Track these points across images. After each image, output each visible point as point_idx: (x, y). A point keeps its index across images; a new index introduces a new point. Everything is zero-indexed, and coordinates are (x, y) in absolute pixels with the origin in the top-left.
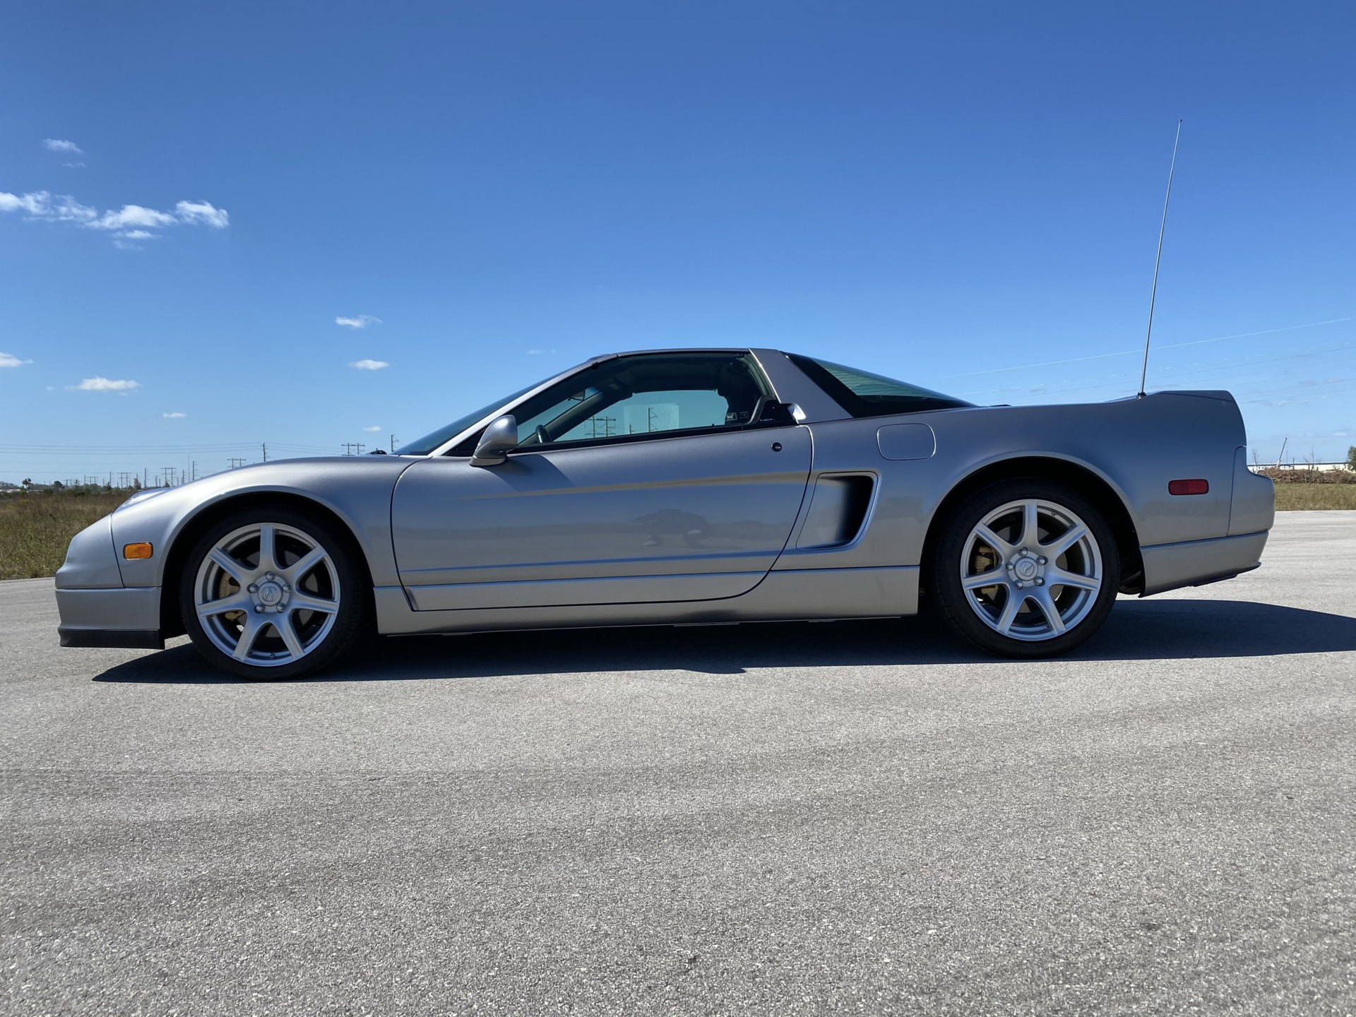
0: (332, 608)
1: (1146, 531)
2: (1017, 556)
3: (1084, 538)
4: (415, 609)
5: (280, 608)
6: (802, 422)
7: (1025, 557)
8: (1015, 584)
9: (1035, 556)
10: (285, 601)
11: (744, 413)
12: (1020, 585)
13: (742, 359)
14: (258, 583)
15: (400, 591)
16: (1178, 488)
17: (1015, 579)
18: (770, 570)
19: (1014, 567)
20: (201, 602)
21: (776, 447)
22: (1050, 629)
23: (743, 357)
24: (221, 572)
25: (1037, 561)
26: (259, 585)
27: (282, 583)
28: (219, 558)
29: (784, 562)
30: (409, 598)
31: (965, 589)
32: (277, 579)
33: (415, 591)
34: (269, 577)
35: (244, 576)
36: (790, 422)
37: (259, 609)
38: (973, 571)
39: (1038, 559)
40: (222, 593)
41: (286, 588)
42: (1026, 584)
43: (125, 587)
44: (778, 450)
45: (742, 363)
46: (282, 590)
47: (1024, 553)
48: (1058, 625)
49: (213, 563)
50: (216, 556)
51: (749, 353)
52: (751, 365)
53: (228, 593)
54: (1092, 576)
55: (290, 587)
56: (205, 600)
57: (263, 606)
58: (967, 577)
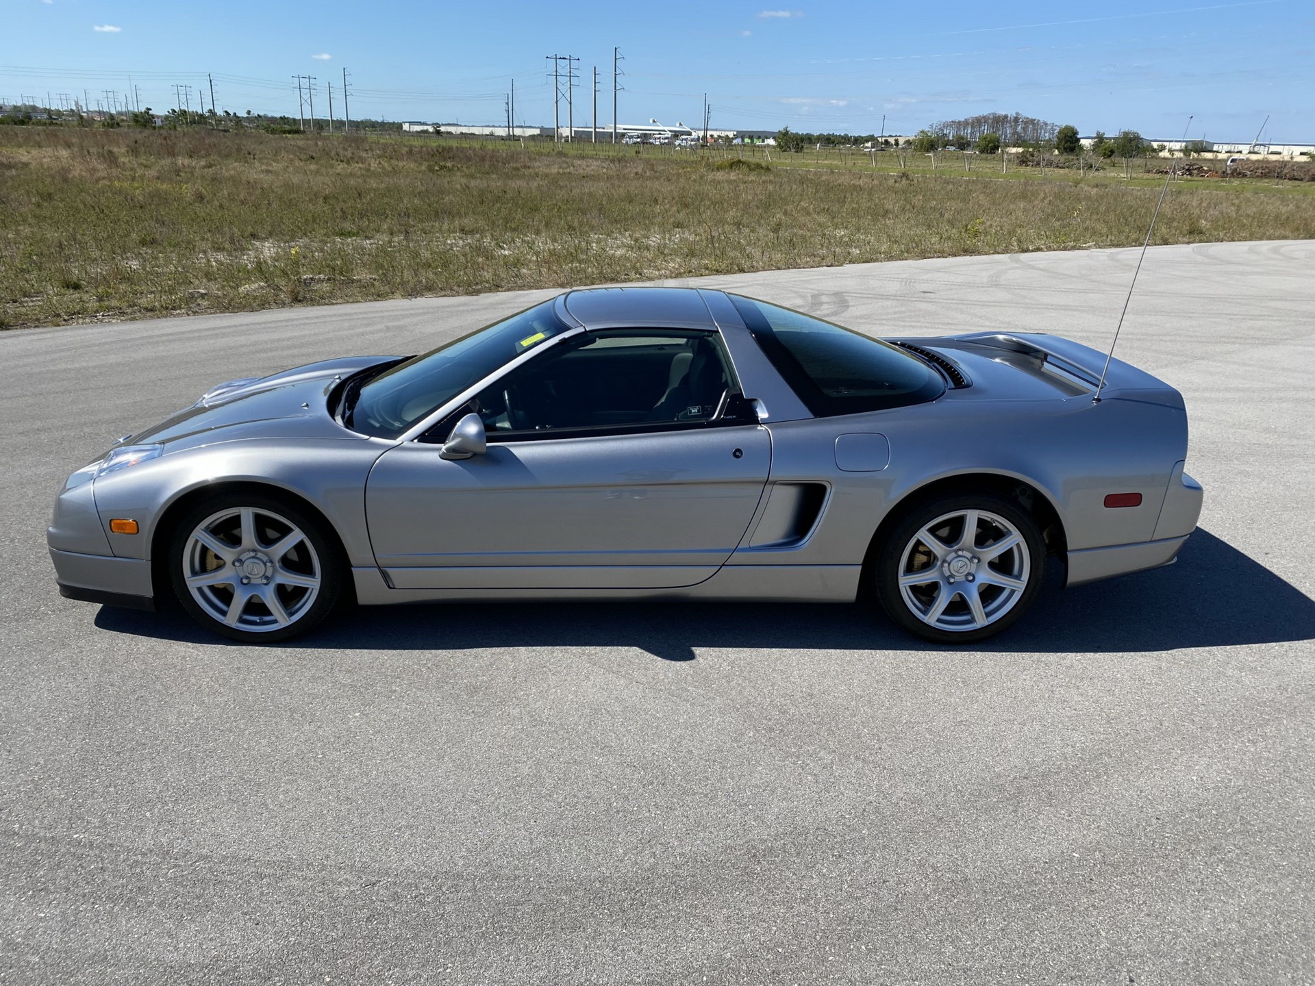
0: (313, 584)
1: (1074, 537)
2: (953, 555)
3: (1018, 545)
4: (391, 586)
5: (265, 581)
6: (765, 422)
7: (959, 556)
8: (948, 578)
9: (969, 555)
10: (269, 574)
11: (708, 407)
12: (952, 580)
13: (710, 339)
14: (243, 557)
15: (377, 569)
16: (1113, 501)
17: (947, 574)
18: (723, 565)
19: (949, 564)
20: (190, 575)
21: (737, 453)
22: (972, 621)
23: (711, 336)
24: (205, 550)
25: (971, 560)
26: (243, 560)
27: (265, 559)
28: (202, 537)
29: (738, 557)
30: (385, 576)
31: (900, 586)
32: (259, 555)
33: (390, 571)
34: (252, 554)
35: (227, 554)
36: (753, 420)
37: (245, 581)
38: (910, 569)
39: (972, 558)
40: (209, 567)
41: (269, 564)
42: (957, 579)
43: (115, 556)
44: (737, 457)
45: (708, 342)
46: (265, 564)
47: (960, 553)
48: (981, 619)
49: (197, 541)
50: (199, 535)
51: (718, 331)
52: (718, 348)
53: (214, 567)
54: (1018, 577)
55: (271, 562)
56: (194, 573)
57: (247, 578)
58: (905, 575)
